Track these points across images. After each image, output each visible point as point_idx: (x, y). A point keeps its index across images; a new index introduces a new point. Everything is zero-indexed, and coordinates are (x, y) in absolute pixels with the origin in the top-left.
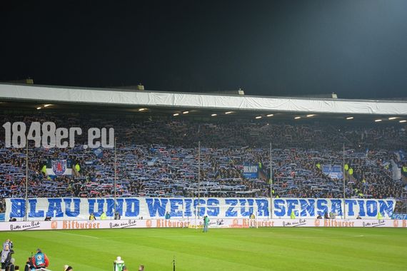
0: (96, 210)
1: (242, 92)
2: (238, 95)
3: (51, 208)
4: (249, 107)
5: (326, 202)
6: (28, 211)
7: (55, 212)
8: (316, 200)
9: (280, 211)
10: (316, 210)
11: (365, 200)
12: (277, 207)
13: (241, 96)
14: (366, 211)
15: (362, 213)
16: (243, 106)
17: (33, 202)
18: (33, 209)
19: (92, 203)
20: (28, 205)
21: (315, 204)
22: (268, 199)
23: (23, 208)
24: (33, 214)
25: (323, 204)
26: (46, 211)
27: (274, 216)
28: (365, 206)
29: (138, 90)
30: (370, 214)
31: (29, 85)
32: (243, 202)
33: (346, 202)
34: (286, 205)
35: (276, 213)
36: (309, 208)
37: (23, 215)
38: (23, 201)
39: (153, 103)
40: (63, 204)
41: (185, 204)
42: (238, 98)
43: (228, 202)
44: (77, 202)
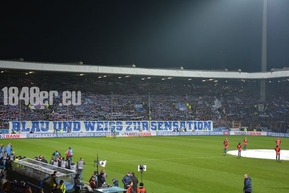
0: (57, 127)
1: (134, 66)
2: (132, 67)
3: (33, 127)
4: (138, 74)
5: (177, 123)
6: (21, 128)
7: (35, 129)
8: (172, 122)
9: (154, 127)
10: (172, 127)
11: (197, 122)
12: (152, 125)
13: (134, 67)
14: (197, 127)
15: (195, 128)
16: (134, 73)
17: (24, 124)
18: (24, 127)
19: (55, 124)
20: (21, 125)
21: (172, 124)
22: (148, 121)
23: (18, 127)
24: (24, 130)
25: (176, 124)
26: (31, 128)
27: (151, 130)
28: (197, 124)
29: (79, 64)
30: (199, 129)
31: (21, 61)
32: (135, 123)
33: (188, 123)
34: (157, 125)
35: (152, 129)
36: (169, 126)
37: (18, 130)
38: (18, 123)
39: (88, 72)
40: (40, 125)
41: (104, 124)
42: (132, 69)
43: (127, 123)
44: (47, 124)
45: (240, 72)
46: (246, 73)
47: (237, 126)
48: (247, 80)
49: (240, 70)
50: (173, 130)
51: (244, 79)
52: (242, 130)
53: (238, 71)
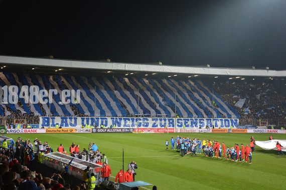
0: (85, 123)
1: (161, 63)
2: (159, 64)
3: (62, 122)
4: (165, 71)
5: (203, 120)
6: (51, 123)
7: (64, 124)
8: (198, 119)
9: (180, 124)
10: (198, 124)
11: (224, 119)
12: (178, 122)
13: (160, 65)
14: (224, 125)
15: (222, 125)
16: (161, 71)
17: (53, 119)
18: (53, 122)
19: (83, 120)
20: (51, 120)
21: (198, 121)
22: (174, 118)
23: (48, 122)
24: (53, 125)
25: (202, 121)
26: (60, 123)
27: (177, 127)
28: (223, 122)
29: (107, 62)
30: (226, 126)
31: (52, 59)
32: (161, 120)
33: (214, 120)
34: (183, 122)
35: (178, 125)
36: (194, 123)
37: (48, 125)
38: (48, 118)
39: (115, 69)
40: (68, 120)
41: (131, 120)
42: (159, 66)
43: (153, 120)
44: (76, 119)
45: (268, 70)
46: (274, 71)
47: (264, 124)
48: (275, 78)
49: (268, 68)
50: (199, 127)
51: (272, 77)
52: (270, 128)
53: (265, 69)
